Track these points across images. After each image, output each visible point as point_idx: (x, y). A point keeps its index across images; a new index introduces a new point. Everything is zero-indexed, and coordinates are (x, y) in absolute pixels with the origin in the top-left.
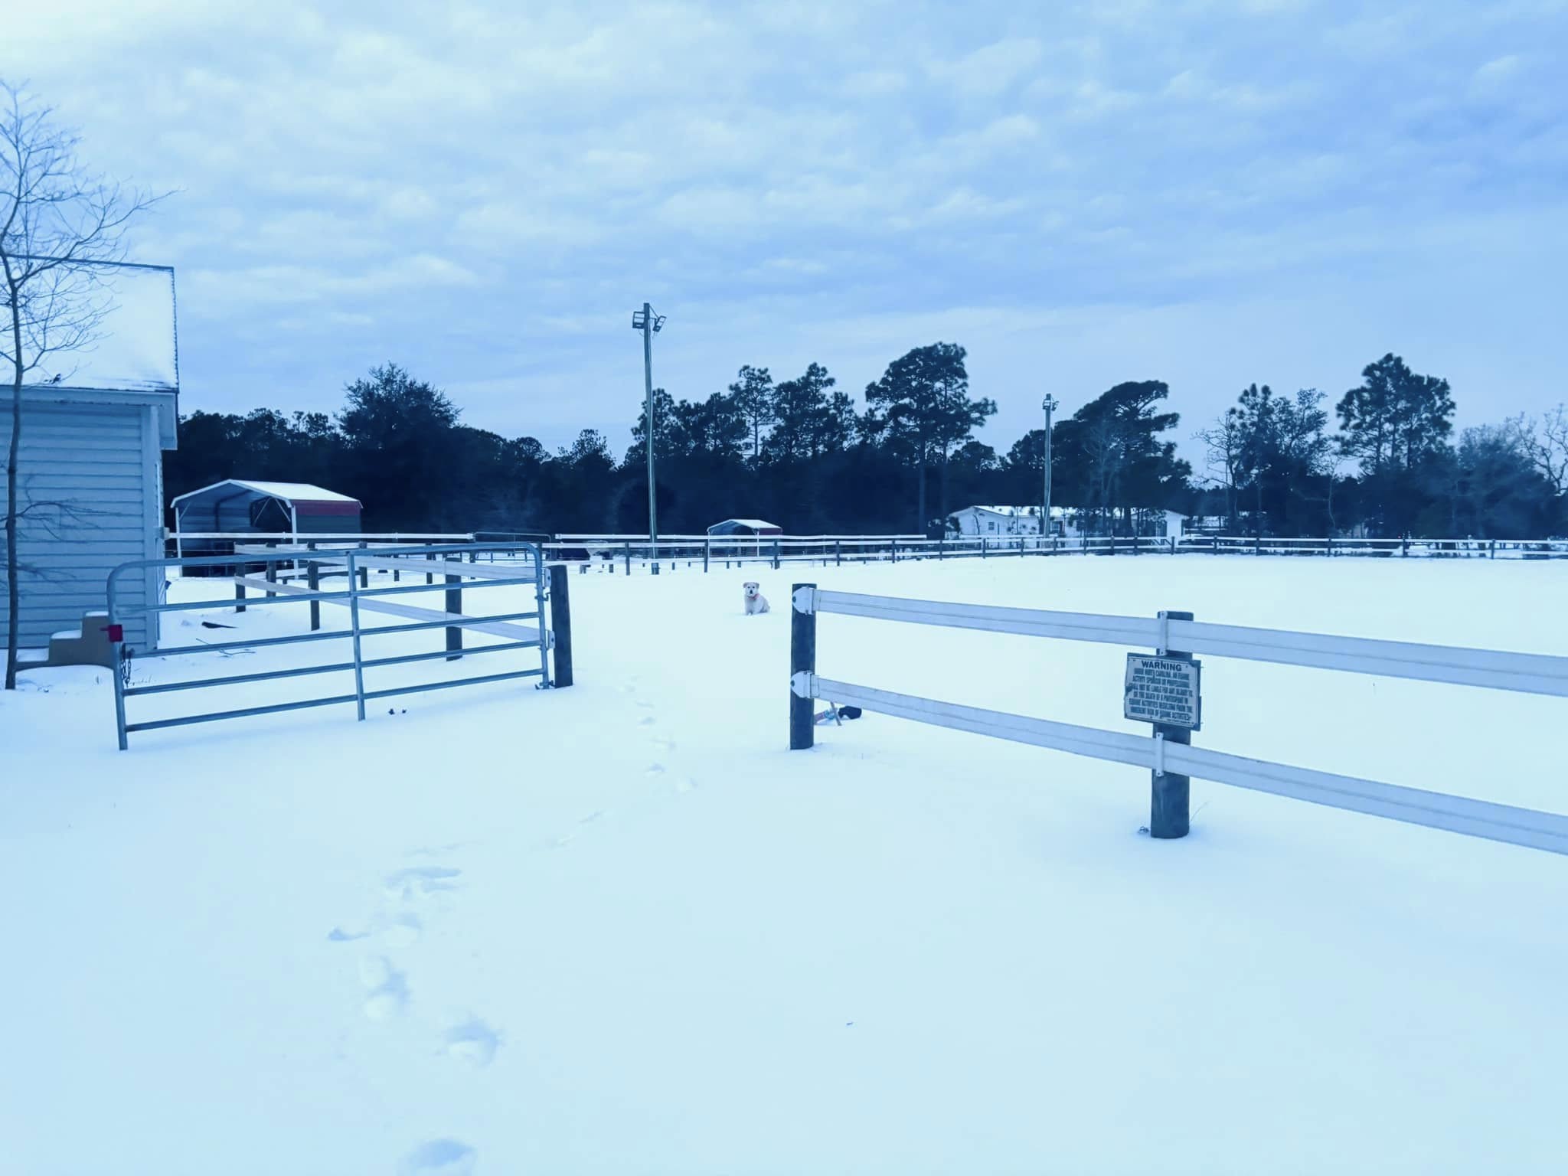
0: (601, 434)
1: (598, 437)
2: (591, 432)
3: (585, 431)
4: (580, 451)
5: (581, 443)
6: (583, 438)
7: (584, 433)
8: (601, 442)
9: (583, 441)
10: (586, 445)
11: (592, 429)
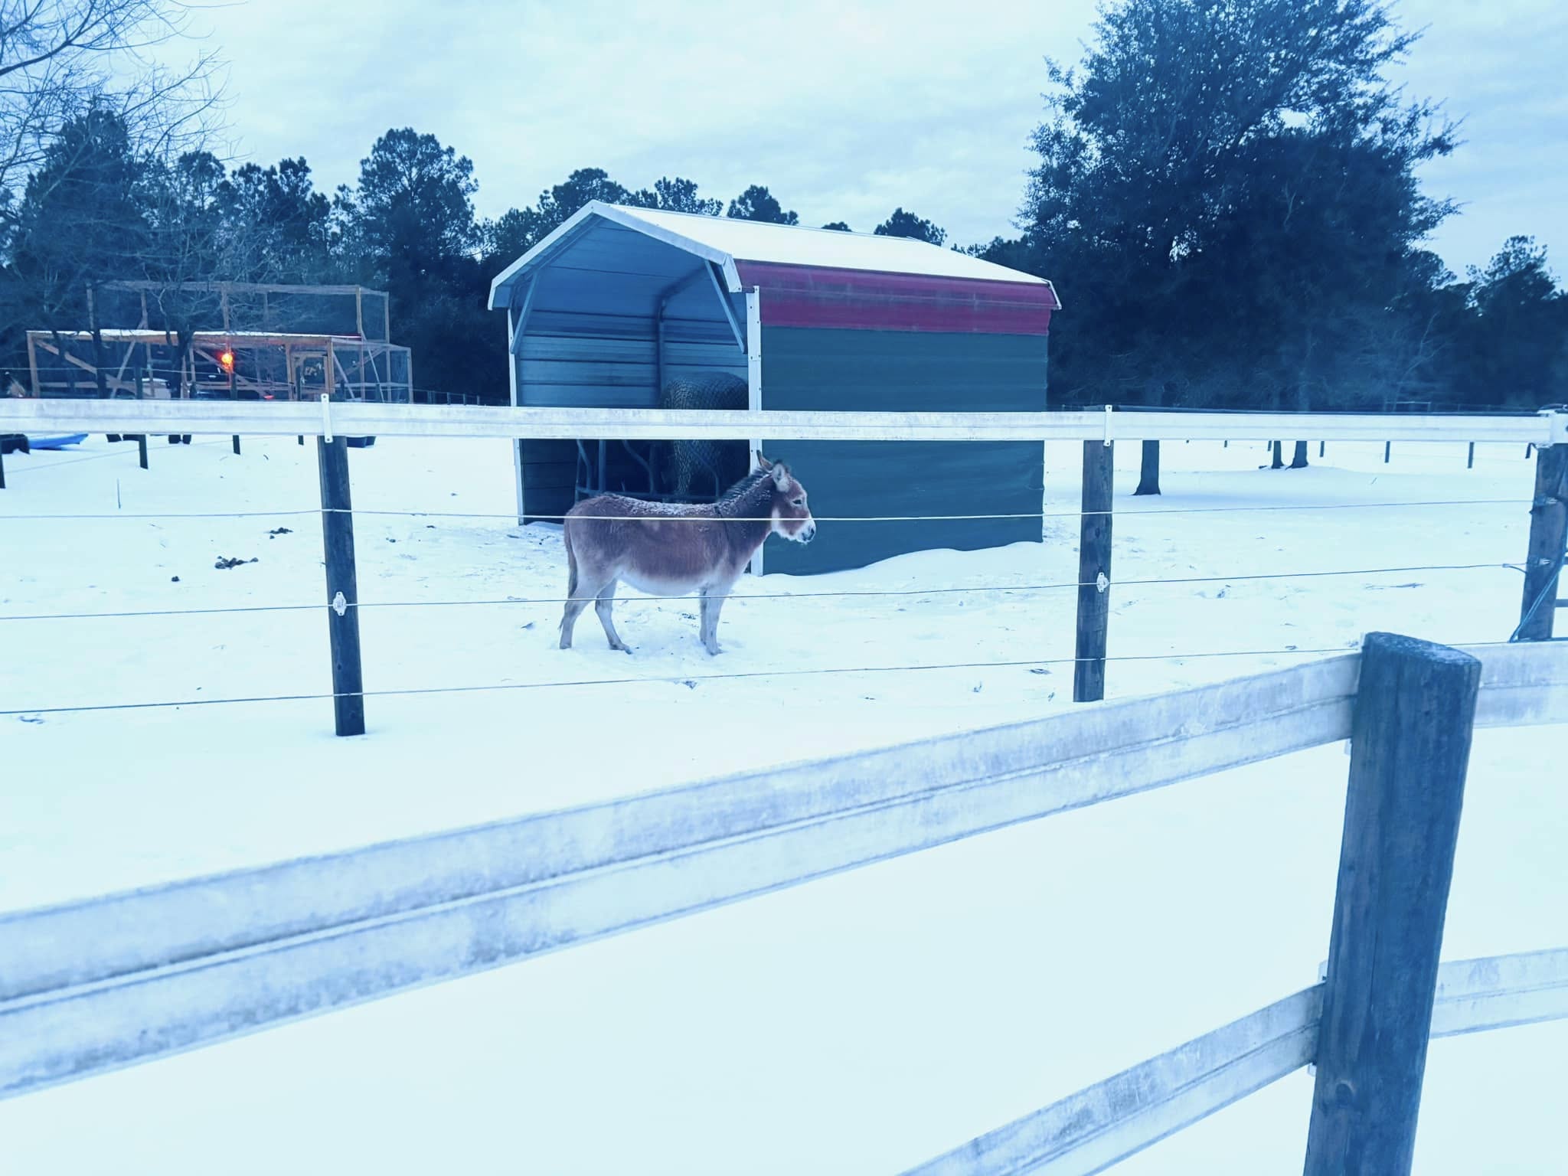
0: (1538, 243)
1: (1534, 247)
2: (1523, 239)
3: (1513, 239)
4: (1501, 269)
5: (1505, 258)
6: (1507, 250)
7: (1511, 243)
8: (1537, 254)
9: (1509, 254)
10: (1511, 260)
11: (1525, 235)
